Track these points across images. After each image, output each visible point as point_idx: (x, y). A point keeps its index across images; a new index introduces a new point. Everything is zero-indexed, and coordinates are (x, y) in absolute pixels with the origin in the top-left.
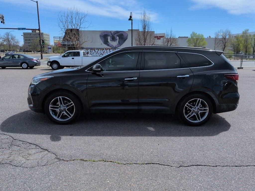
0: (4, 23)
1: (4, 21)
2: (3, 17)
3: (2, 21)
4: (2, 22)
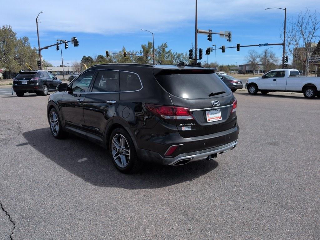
0: (230, 40)
1: (231, 39)
2: (230, 34)
3: (228, 38)
4: (228, 40)
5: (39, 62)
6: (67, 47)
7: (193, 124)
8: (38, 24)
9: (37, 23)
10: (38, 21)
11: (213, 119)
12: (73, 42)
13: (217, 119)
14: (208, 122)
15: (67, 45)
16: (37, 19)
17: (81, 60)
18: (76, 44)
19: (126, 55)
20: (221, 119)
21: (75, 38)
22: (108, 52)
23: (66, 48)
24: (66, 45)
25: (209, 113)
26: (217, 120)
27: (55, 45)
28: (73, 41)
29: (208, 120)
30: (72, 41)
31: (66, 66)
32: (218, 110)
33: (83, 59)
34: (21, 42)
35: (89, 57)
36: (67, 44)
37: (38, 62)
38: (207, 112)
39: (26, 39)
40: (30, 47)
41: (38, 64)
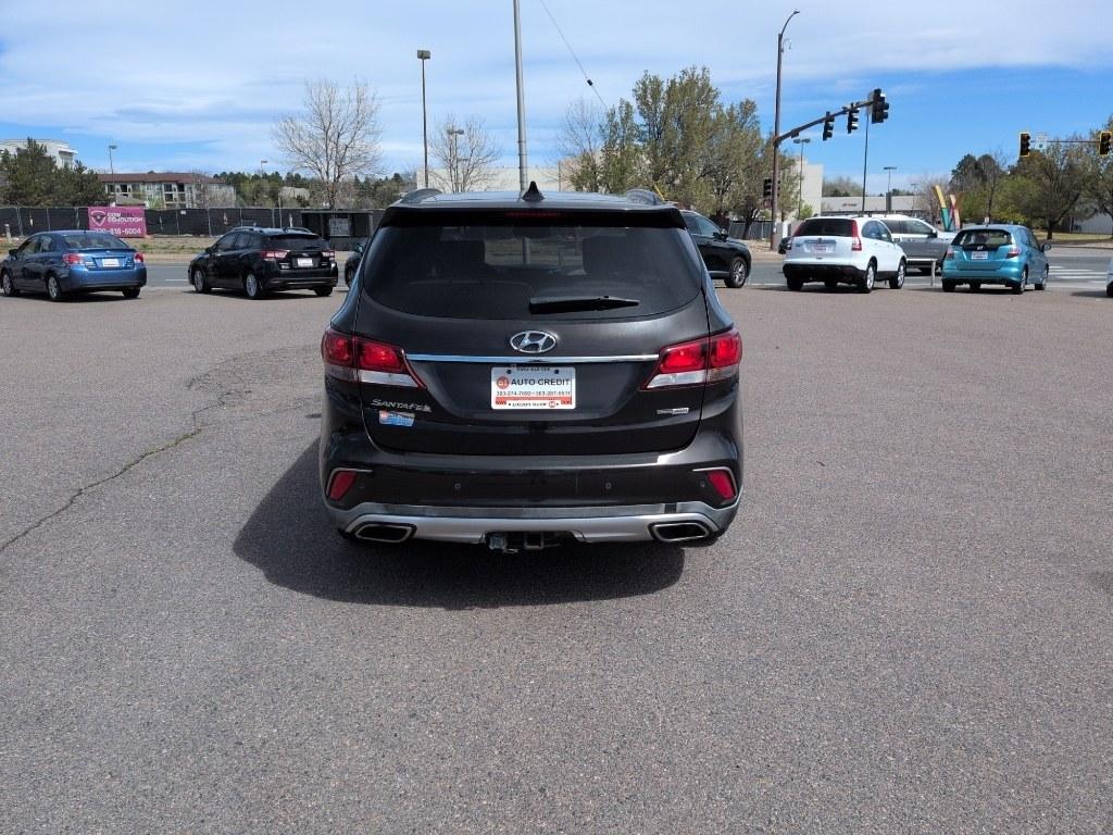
5: (770, 181)
6: (855, 128)
7: (418, 408)
8: (783, 55)
9: (780, 51)
10: (785, 46)
11: (527, 402)
12: (871, 107)
13: (547, 402)
14: (494, 406)
15: (856, 120)
16: (781, 37)
17: (954, 171)
18: (878, 113)
19: (1108, 144)
20: (572, 406)
21: (878, 92)
22: (1029, 138)
23: (850, 128)
24: (851, 119)
25: (507, 376)
26: (547, 407)
27: (820, 121)
28: (871, 103)
29: (497, 403)
30: (867, 104)
31: (912, 194)
32: (559, 369)
33: (962, 165)
34: (732, 118)
35: (987, 158)
36: (855, 116)
37: (766, 181)
38: (496, 373)
39: (748, 108)
40: (757, 133)
41: (766, 188)
